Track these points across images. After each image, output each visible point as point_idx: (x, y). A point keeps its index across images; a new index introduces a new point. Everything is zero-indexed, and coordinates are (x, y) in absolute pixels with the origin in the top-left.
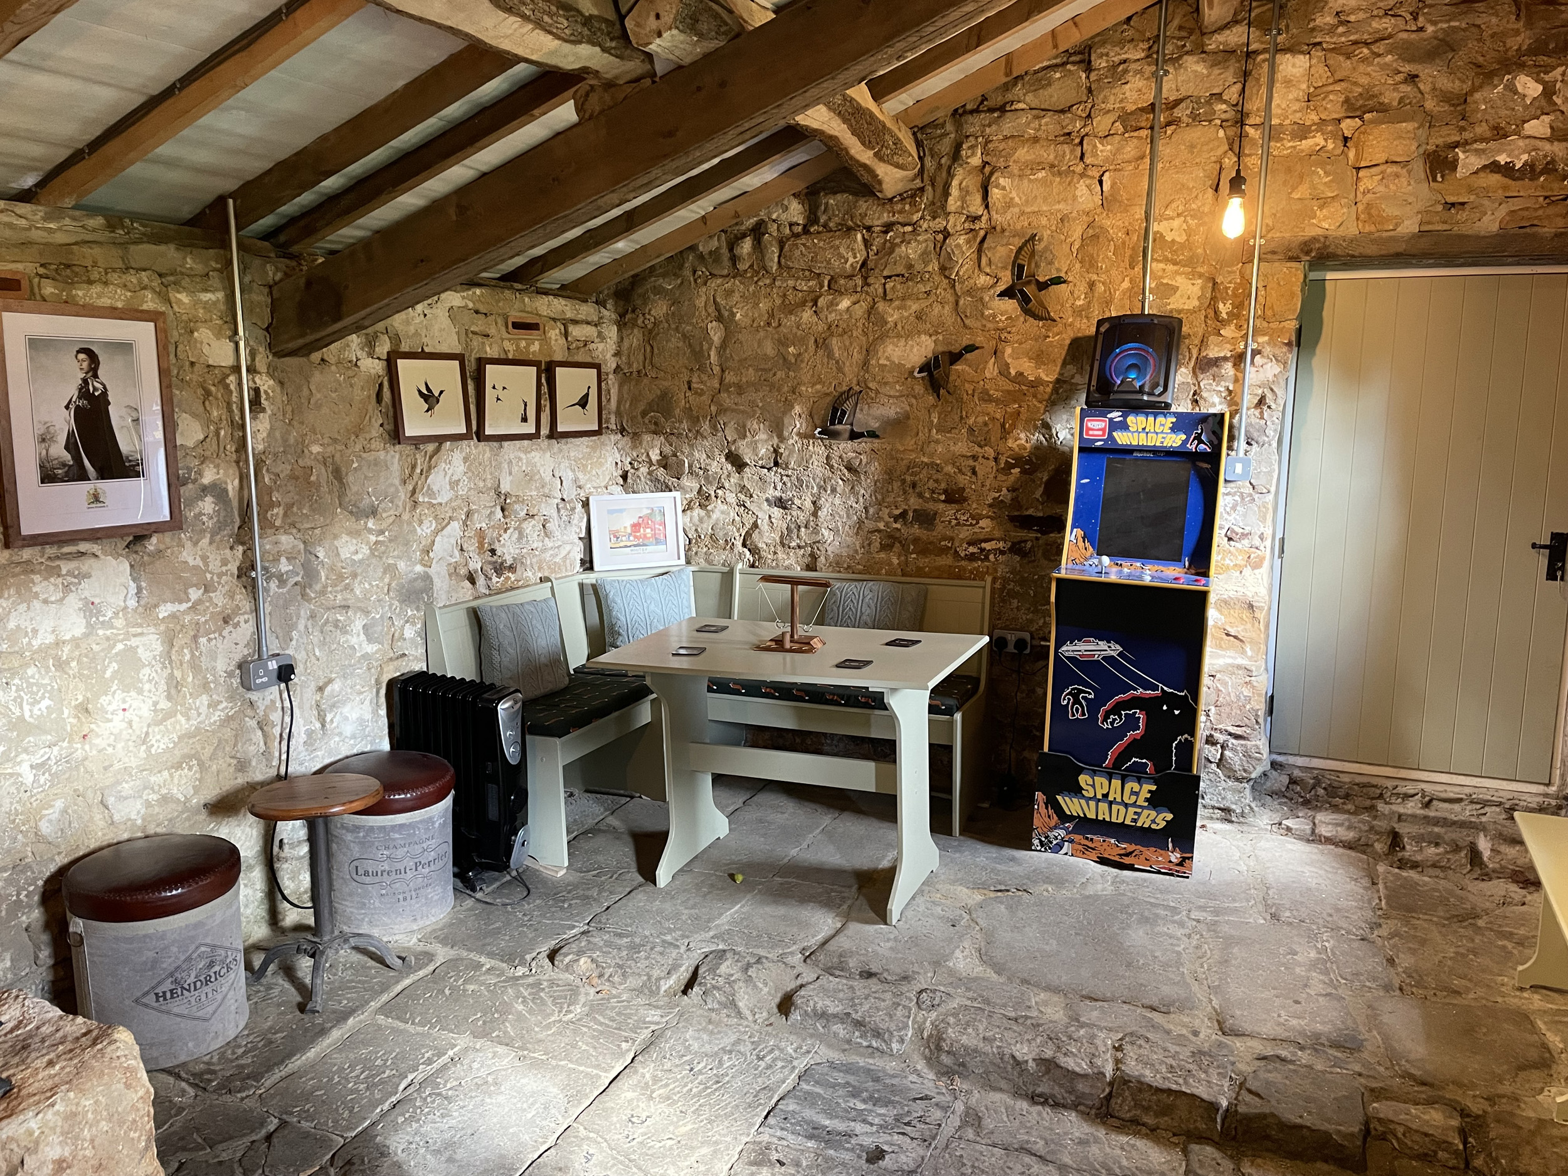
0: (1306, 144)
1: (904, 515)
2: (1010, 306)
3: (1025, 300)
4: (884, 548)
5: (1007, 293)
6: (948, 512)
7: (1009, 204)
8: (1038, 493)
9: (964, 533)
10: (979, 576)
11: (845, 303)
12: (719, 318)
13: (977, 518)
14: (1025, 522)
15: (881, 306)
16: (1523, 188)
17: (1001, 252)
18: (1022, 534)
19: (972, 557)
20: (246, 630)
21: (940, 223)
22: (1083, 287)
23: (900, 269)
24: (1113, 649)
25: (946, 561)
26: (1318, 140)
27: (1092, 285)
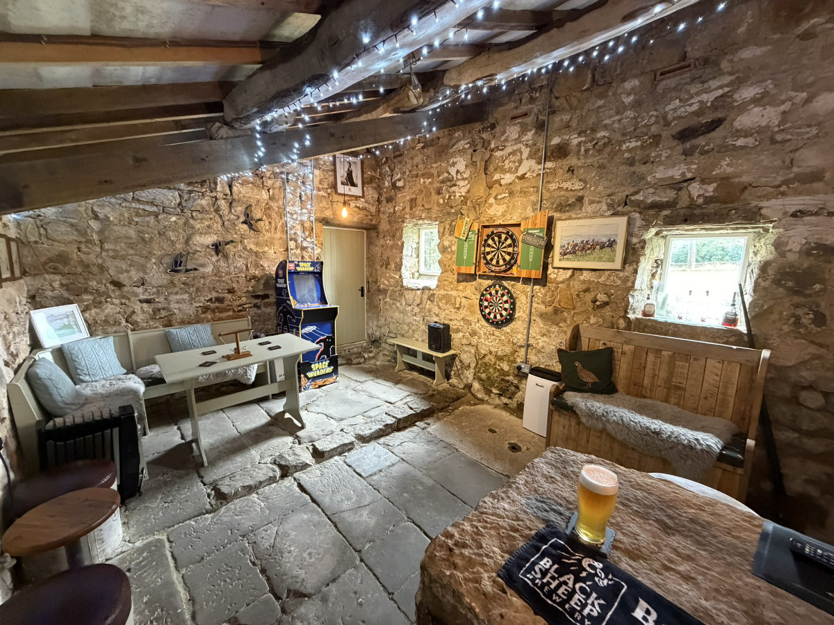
0: (320, 193)
1: (211, 300)
3: (251, 226)
4: (203, 313)
5: (244, 222)
6: (229, 296)
7: (240, 192)
8: (261, 287)
9: (238, 303)
10: (244, 316)
11: (174, 219)
12: (96, 217)
13: (240, 297)
14: (257, 297)
15: (191, 221)
16: (362, 212)
17: (239, 209)
18: (256, 301)
19: (240, 311)
21: (214, 194)
22: (267, 223)
23: (199, 208)
24: (314, 328)
25: (231, 313)
27: (270, 223)
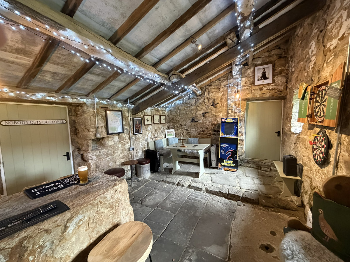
0: (245, 88)
1: (201, 131)
2: (212, 107)
3: (214, 106)
4: (199, 135)
5: (212, 105)
6: (206, 130)
7: (212, 95)
8: (216, 128)
9: (208, 133)
10: (210, 138)
11: (193, 107)
12: (179, 109)
13: (209, 131)
14: (215, 131)
15: (197, 107)
16: (272, 91)
17: (211, 101)
18: (215, 133)
19: (209, 135)
20: (129, 144)
21: (204, 98)
22: (220, 104)
23: (199, 103)
24: (227, 145)
25: (206, 136)
26: (247, 87)
27: (221, 104)
